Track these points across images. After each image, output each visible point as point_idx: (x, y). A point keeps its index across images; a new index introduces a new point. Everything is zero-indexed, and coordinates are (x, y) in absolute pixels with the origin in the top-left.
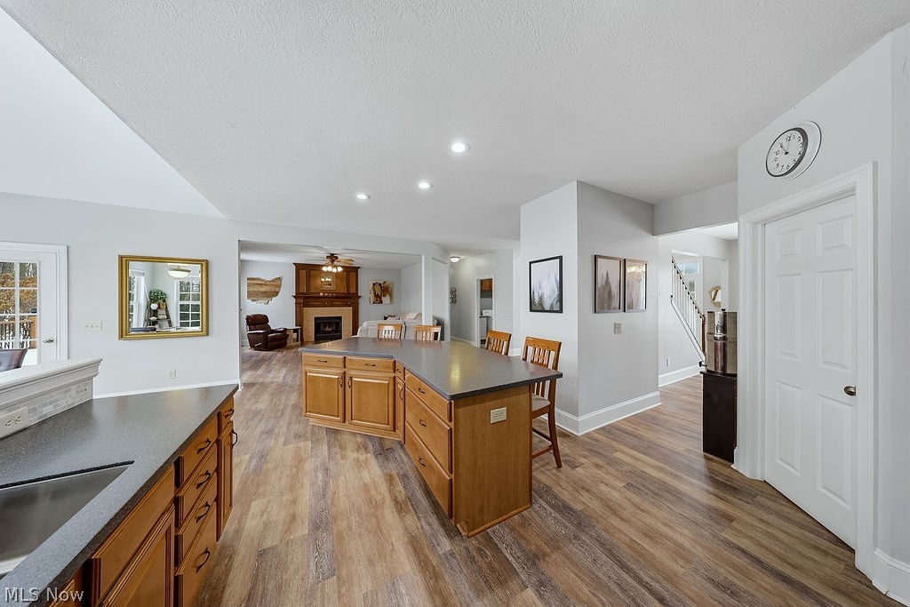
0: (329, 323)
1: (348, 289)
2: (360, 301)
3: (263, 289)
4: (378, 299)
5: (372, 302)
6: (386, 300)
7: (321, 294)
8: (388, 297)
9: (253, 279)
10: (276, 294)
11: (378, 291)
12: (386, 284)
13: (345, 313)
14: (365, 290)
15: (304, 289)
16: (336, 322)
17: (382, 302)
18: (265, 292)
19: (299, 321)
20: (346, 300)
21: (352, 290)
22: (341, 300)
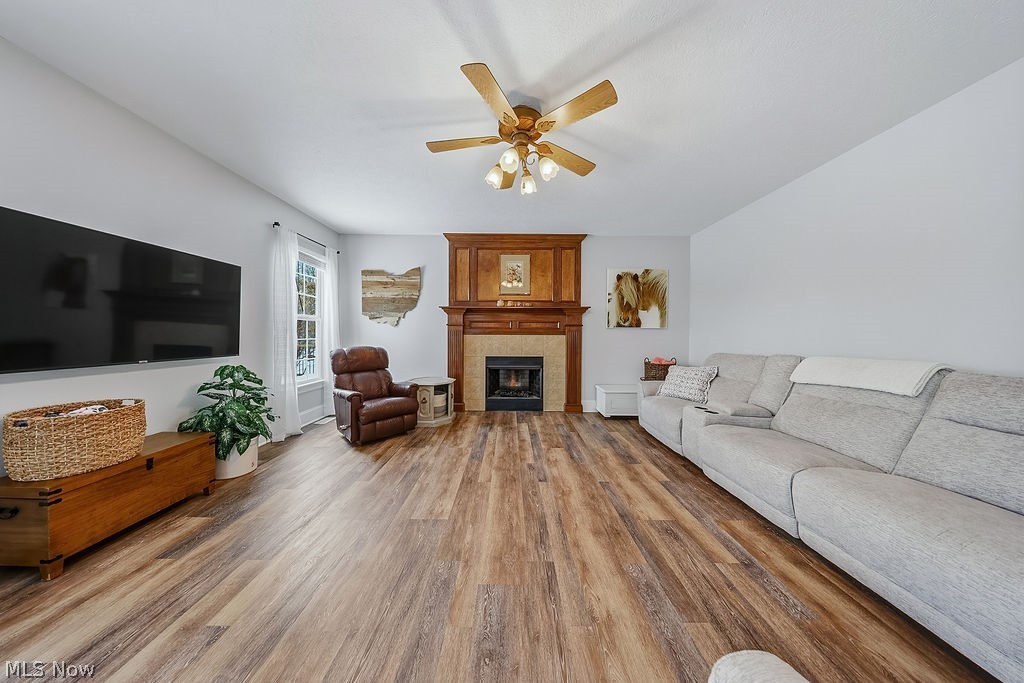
0: (517, 372)
1: (557, 292)
2: (586, 319)
3: (389, 293)
4: (629, 316)
5: (613, 323)
6: (650, 317)
7: (500, 304)
8: (654, 310)
9: (372, 273)
10: (412, 303)
11: (630, 296)
12: (651, 276)
13: (550, 348)
14: (597, 291)
15: (464, 293)
16: (532, 369)
17: (638, 324)
18: (393, 300)
19: (456, 366)
20: (552, 318)
21: (567, 295)
22: (539, 318)
